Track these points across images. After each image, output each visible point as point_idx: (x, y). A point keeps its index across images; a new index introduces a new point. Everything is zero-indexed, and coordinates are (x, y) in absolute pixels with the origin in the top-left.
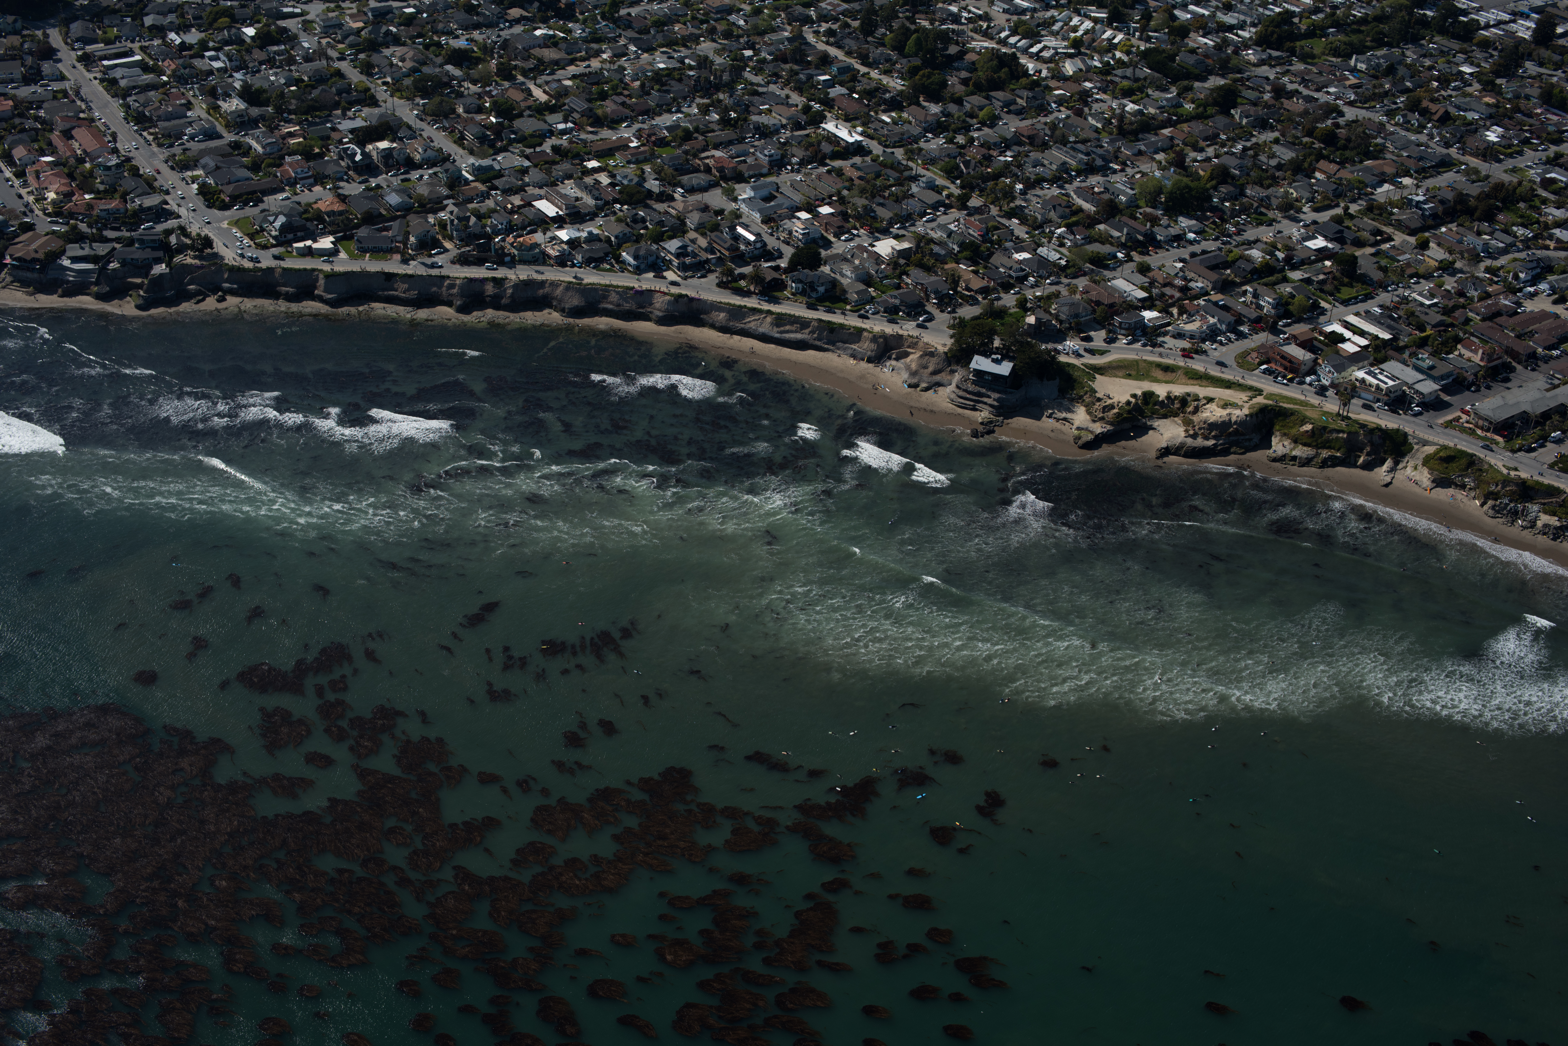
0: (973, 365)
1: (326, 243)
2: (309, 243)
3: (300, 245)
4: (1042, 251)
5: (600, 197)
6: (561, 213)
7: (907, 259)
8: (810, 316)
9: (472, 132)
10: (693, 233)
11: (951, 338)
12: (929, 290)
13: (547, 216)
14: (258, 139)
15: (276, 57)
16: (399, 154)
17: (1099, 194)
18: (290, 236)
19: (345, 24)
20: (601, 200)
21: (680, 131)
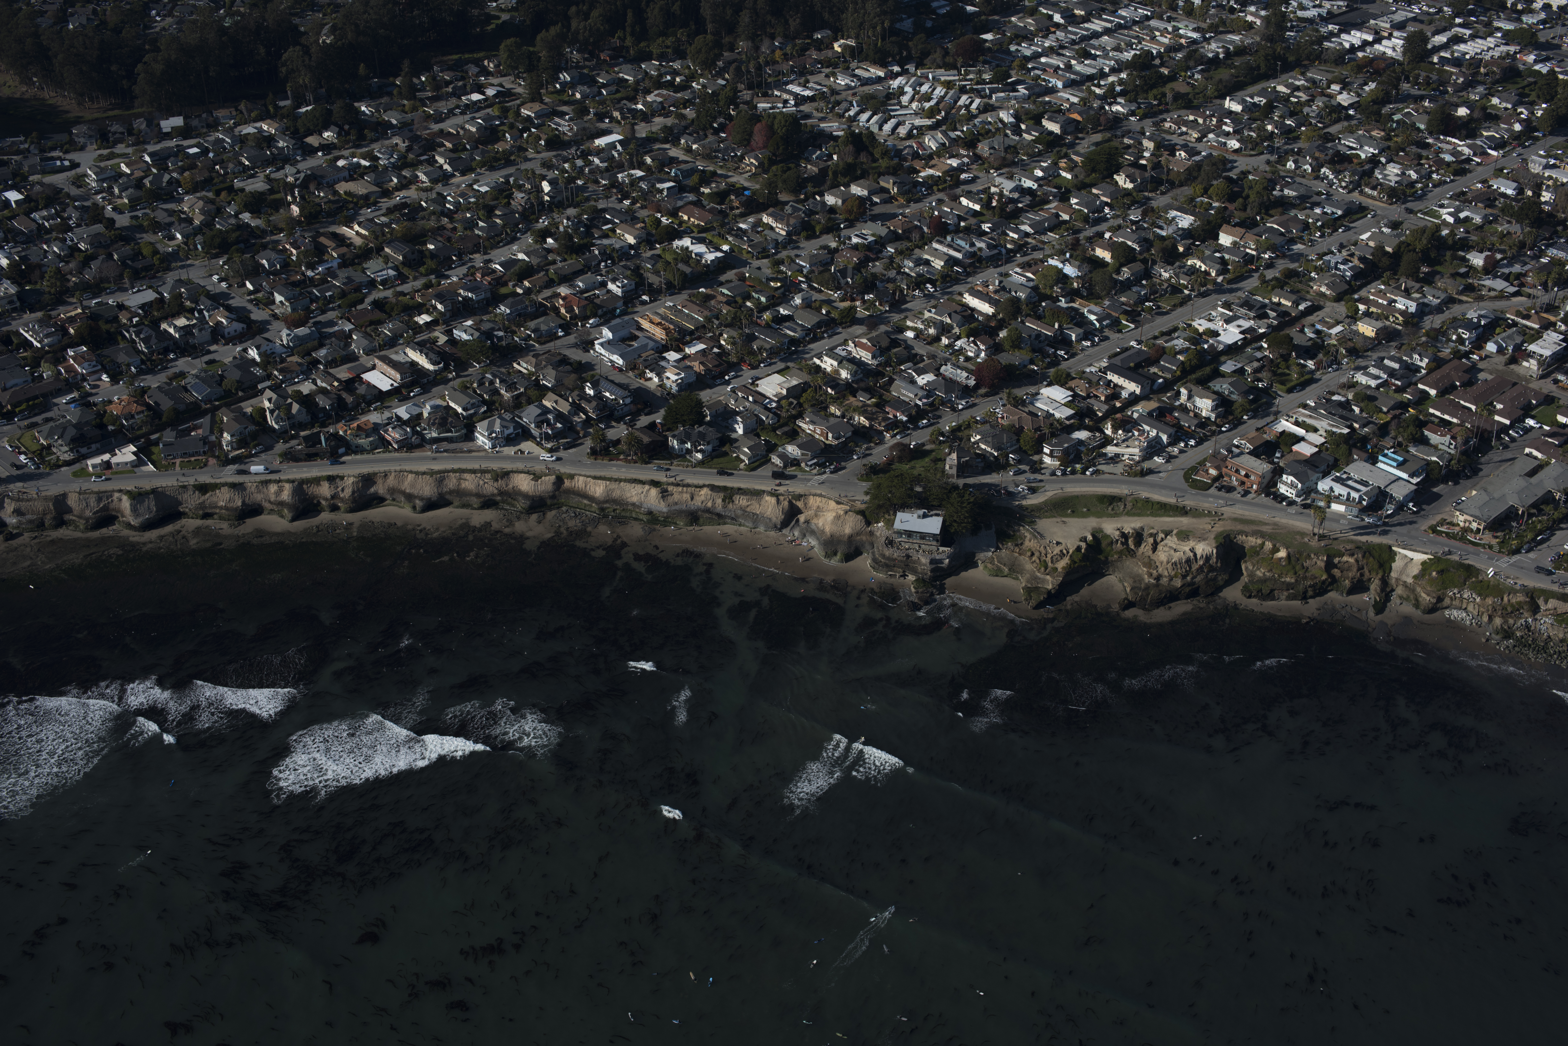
0: (898, 525)
1: (126, 454)
2: (106, 457)
3: (97, 460)
4: (948, 370)
5: (438, 359)
6: (396, 384)
7: (797, 397)
8: (701, 482)
9: (280, 294)
10: (550, 395)
11: (867, 493)
12: (830, 435)
13: (380, 391)
14: (33, 330)
15: (46, 224)
16: (200, 330)
17: (996, 292)
18: (84, 450)
19: (122, 174)
20: (439, 363)
21: (517, 268)
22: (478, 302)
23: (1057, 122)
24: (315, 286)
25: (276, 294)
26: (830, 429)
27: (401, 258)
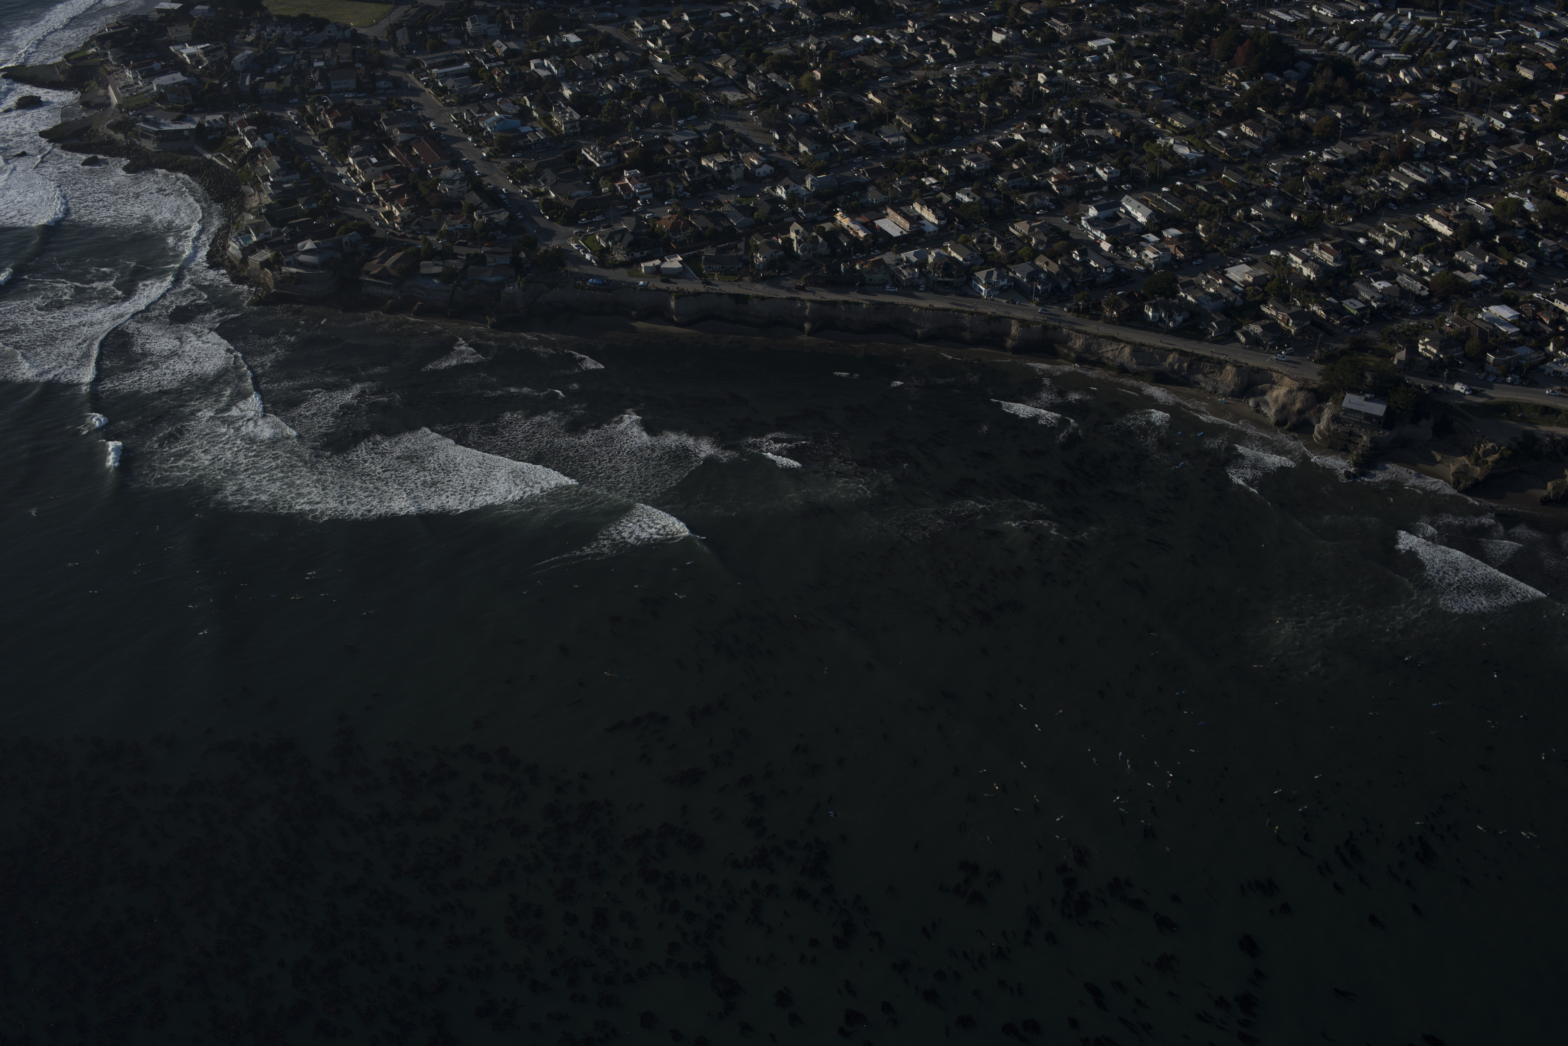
0: (1345, 404)
1: (674, 263)
2: (657, 262)
3: (650, 264)
4: (1403, 279)
5: (942, 216)
6: (905, 233)
7: (1263, 286)
8: (1171, 347)
9: (805, 145)
10: (1042, 257)
11: (1319, 374)
12: (1291, 321)
13: (890, 236)
14: (594, 151)
15: (601, 65)
16: (736, 168)
17: (1456, 217)
18: (637, 255)
19: (664, 29)
20: (943, 219)
21: (1015, 146)
22: (979, 171)
23: (1531, 69)
24: (834, 142)
25: (800, 145)
26: (1292, 315)
27: (910, 126)
